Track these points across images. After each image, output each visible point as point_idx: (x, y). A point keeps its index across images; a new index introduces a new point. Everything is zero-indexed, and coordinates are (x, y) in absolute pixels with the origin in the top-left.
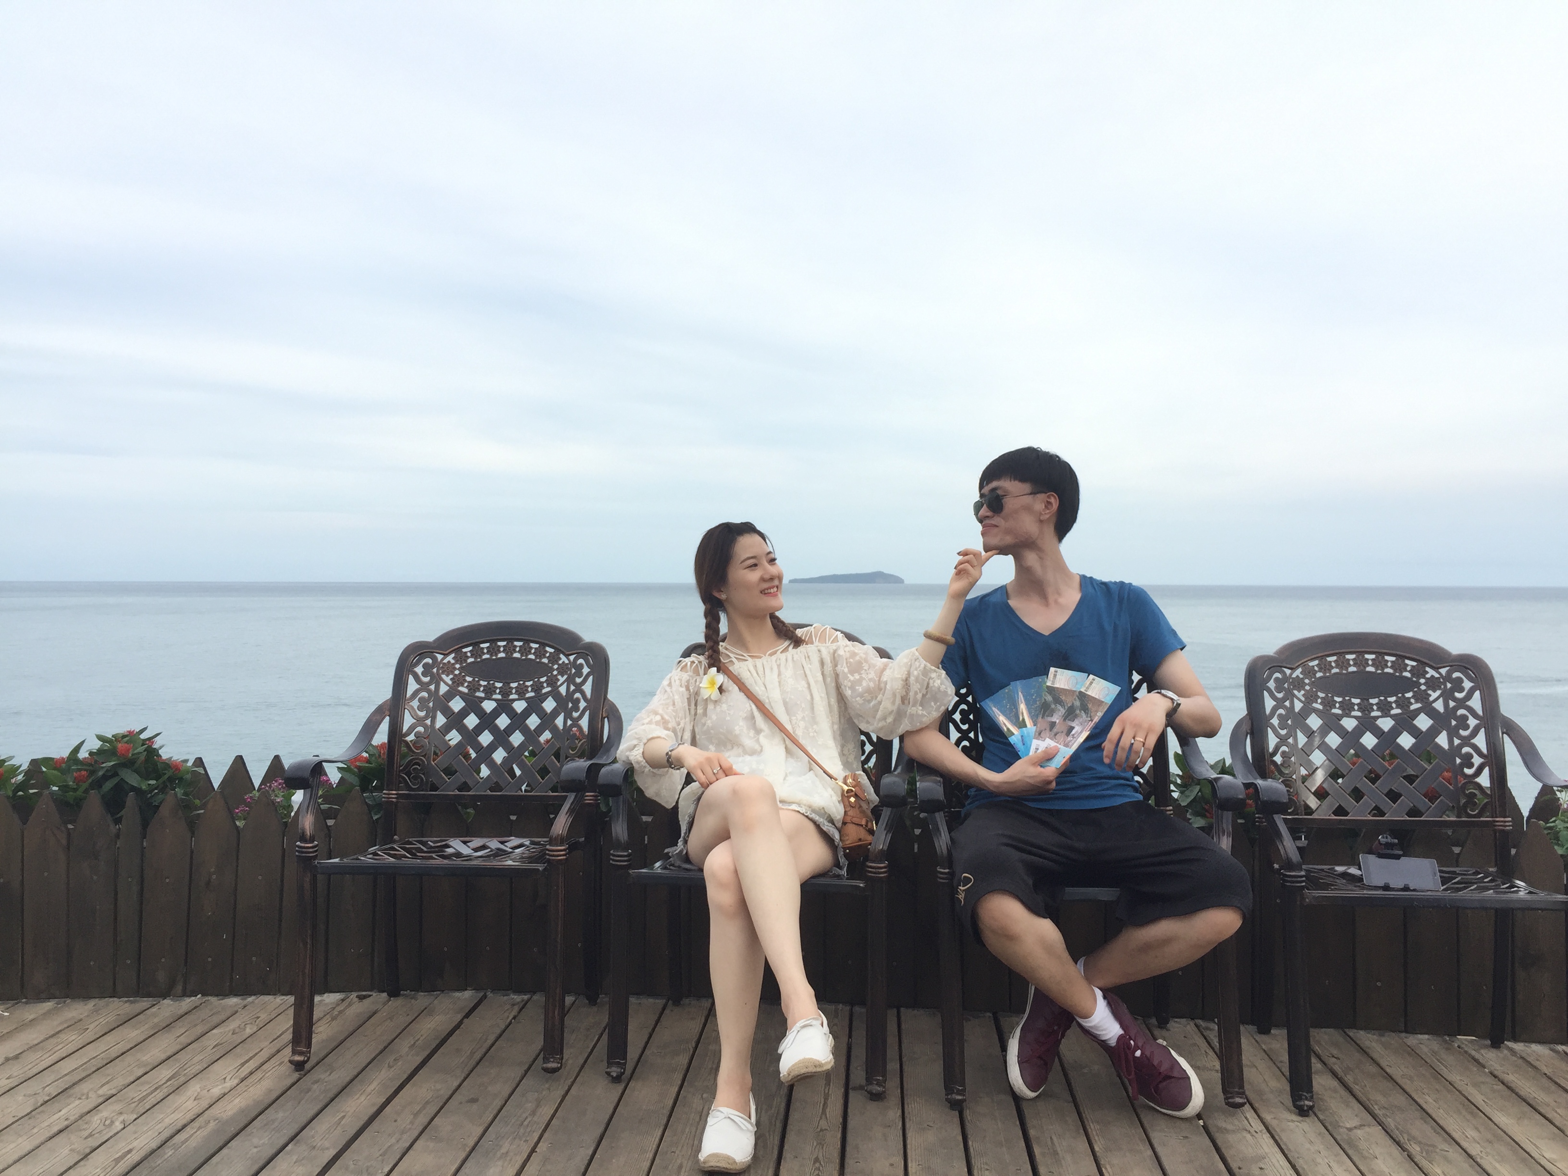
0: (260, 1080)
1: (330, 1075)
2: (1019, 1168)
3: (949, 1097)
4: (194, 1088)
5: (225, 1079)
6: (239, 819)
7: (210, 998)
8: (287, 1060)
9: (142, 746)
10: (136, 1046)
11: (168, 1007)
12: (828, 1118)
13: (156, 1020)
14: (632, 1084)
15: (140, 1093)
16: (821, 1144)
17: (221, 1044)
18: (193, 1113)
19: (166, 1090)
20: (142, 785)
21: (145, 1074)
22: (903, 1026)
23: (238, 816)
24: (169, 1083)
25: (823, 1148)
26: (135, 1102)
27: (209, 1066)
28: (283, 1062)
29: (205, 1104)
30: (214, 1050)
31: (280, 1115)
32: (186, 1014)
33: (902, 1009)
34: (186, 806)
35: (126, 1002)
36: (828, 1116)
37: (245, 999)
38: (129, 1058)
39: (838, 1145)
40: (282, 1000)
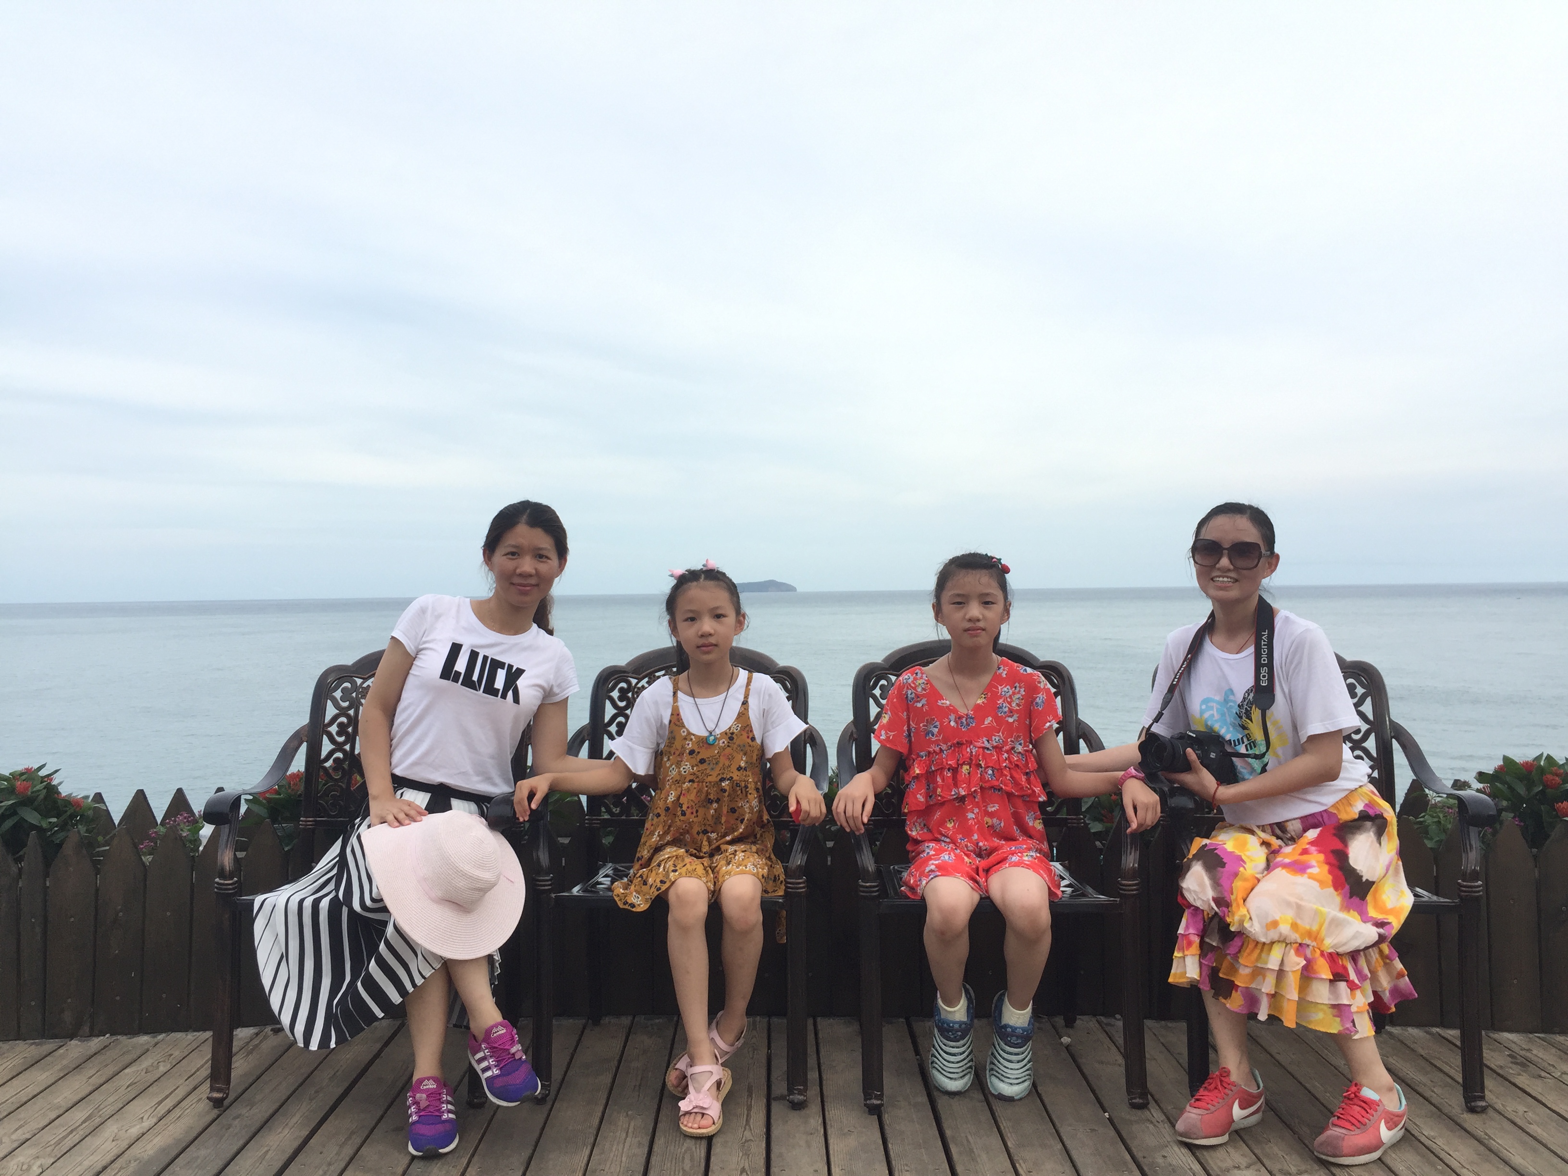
0: (178, 1118)
1: (250, 1109)
2: (937, 1168)
3: (868, 1102)
4: (111, 1128)
5: (142, 1118)
6: (145, 854)
7: (119, 1037)
8: (205, 1096)
9: (41, 783)
10: (45, 1089)
11: (75, 1049)
12: (752, 1129)
13: (65, 1062)
14: (557, 1105)
15: (55, 1136)
16: (746, 1154)
17: (136, 1083)
18: (112, 1154)
19: (81, 1133)
20: (42, 823)
21: (59, 1117)
22: (820, 1035)
23: (143, 852)
24: (84, 1125)
25: (748, 1158)
26: (51, 1145)
27: (124, 1106)
28: (201, 1098)
29: (125, 1145)
30: (129, 1089)
31: (203, 1152)
32: (95, 1054)
33: (819, 1019)
34: (88, 845)
35: (32, 1044)
36: (752, 1127)
37: (155, 1037)
38: (40, 1101)
39: (763, 1154)
40: (194, 1036)
